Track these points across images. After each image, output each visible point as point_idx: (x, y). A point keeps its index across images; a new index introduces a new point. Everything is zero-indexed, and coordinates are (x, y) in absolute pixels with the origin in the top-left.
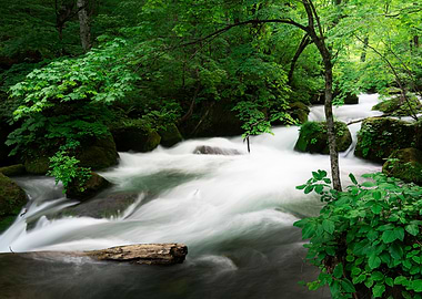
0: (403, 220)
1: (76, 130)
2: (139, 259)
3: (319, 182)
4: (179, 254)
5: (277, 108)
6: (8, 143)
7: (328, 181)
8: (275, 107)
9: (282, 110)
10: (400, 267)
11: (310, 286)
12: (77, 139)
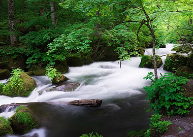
0: (176, 86)
1: (53, 58)
2: (85, 104)
3: (150, 76)
4: (99, 103)
5: (133, 49)
6: (27, 63)
7: (153, 75)
8: (132, 49)
9: (134, 50)
10: (174, 99)
11: (147, 111)
12: (53, 62)
